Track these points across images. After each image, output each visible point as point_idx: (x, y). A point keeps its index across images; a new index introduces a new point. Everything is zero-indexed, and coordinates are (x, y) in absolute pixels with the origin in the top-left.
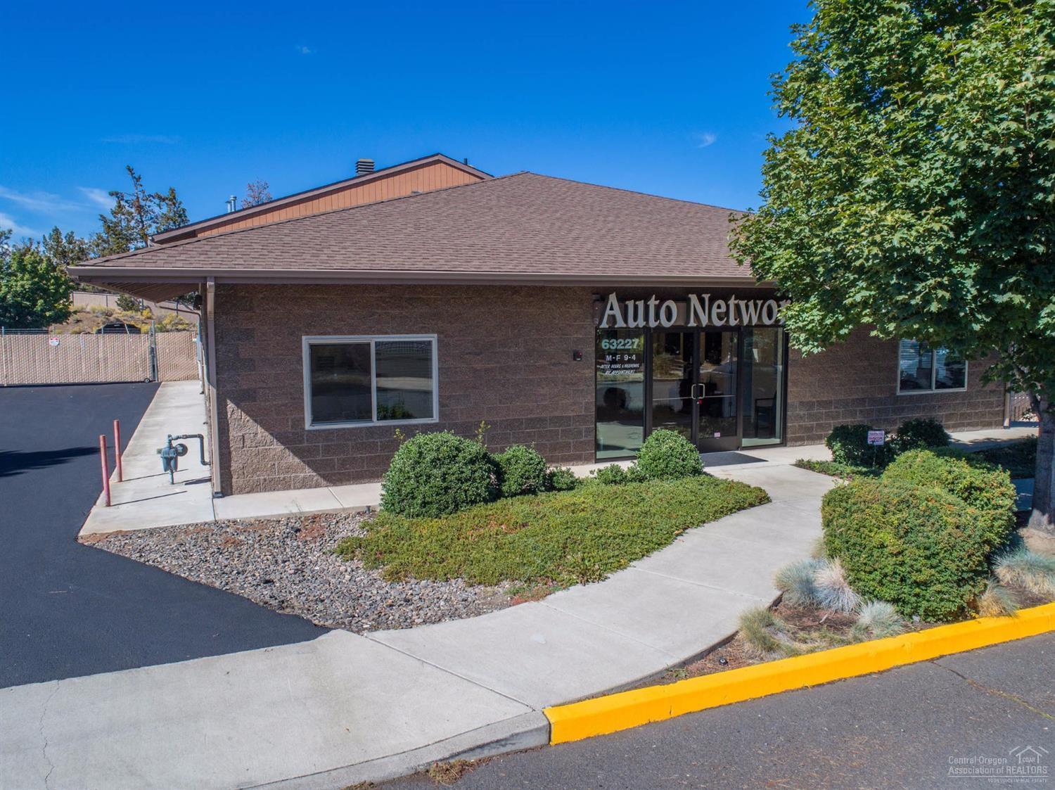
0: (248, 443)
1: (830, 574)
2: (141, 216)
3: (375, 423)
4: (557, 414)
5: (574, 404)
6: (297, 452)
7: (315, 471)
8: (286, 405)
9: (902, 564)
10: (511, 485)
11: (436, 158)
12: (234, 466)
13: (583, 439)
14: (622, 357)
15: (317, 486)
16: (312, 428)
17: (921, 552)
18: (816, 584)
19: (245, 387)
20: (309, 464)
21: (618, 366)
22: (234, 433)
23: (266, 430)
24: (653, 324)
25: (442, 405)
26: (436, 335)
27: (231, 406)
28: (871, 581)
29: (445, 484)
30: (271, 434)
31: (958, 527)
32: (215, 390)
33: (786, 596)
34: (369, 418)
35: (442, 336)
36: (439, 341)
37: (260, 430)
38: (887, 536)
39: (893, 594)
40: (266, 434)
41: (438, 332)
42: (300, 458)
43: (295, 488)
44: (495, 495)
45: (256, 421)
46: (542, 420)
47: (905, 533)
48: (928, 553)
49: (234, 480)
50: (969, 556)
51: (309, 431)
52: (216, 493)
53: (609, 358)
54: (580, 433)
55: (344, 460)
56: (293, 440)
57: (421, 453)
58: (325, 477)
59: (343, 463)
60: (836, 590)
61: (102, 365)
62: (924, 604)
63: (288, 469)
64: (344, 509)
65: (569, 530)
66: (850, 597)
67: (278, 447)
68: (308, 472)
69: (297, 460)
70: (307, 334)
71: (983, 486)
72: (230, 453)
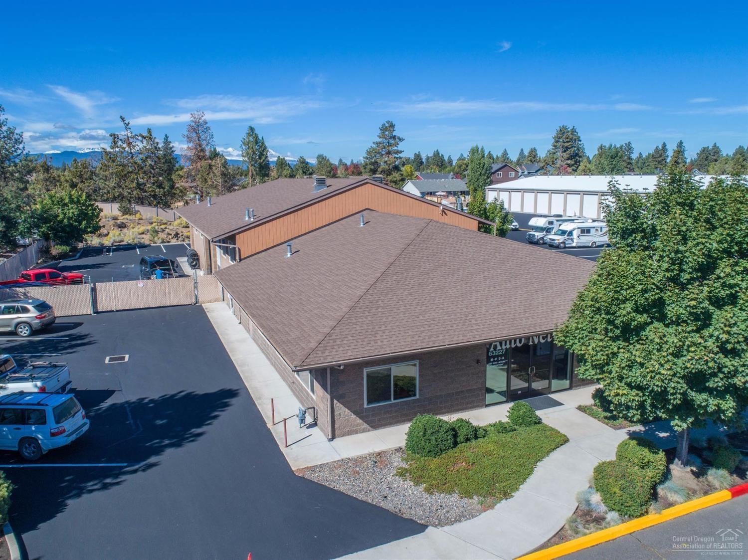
0: (342, 416)
1: (596, 498)
2: (131, 149)
3: (393, 401)
4: (469, 388)
5: (476, 383)
6: (361, 418)
7: (368, 425)
8: (356, 398)
9: (622, 500)
10: (461, 438)
11: (366, 181)
12: (336, 426)
13: (480, 398)
14: (498, 359)
15: (369, 431)
16: (367, 407)
17: (628, 496)
18: (591, 502)
19: (341, 393)
20: (366, 422)
21: (496, 363)
22: (336, 413)
23: (349, 410)
24: (513, 346)
25: (420, 390)
26: (418, 361)
27: (335, 401)
28: (611, 503)
29: (437, 443)
30: (351, 411)
31: (641, 487)
32: (330, 397)
33: (580, 505)
34: (389, 399)
35: (421, 361)
36: (420, 363)
37: (347, 410)
38: (616, 490)
39: (619, 508)
40: (349, 411)
41: (419, 360)
42: (362, 420)
43: (360, 433)
44: (456, 444)
45: (345, 407)
46: (462, 392)
47: (622, 489)
48: (630, 496)
49: (336, 432)
50: (645, 497)
51: (366, 408)
52: (330, 439)
53: (492, 360)
54: (479, 395)
55: (380, 419)
56: (359, 413)
57: (425, 429)
58: (372, 427)
59: (379, 420)
60: (598, 504)
61: (167, 296)
62: (629, 513)
63: (358, 425)
64: (390, 449)
65: (493, 468)
66: (603, 508)
67: (353, 416)
68: (366, 425)
69: (361, 421)
70: (365, 367)
71: (653, 461)
72: (335, 421)
